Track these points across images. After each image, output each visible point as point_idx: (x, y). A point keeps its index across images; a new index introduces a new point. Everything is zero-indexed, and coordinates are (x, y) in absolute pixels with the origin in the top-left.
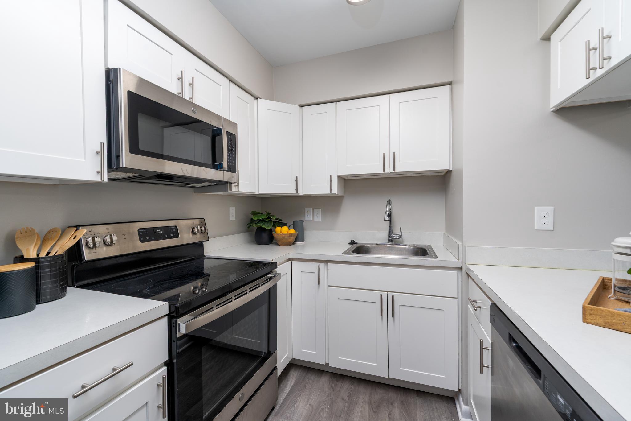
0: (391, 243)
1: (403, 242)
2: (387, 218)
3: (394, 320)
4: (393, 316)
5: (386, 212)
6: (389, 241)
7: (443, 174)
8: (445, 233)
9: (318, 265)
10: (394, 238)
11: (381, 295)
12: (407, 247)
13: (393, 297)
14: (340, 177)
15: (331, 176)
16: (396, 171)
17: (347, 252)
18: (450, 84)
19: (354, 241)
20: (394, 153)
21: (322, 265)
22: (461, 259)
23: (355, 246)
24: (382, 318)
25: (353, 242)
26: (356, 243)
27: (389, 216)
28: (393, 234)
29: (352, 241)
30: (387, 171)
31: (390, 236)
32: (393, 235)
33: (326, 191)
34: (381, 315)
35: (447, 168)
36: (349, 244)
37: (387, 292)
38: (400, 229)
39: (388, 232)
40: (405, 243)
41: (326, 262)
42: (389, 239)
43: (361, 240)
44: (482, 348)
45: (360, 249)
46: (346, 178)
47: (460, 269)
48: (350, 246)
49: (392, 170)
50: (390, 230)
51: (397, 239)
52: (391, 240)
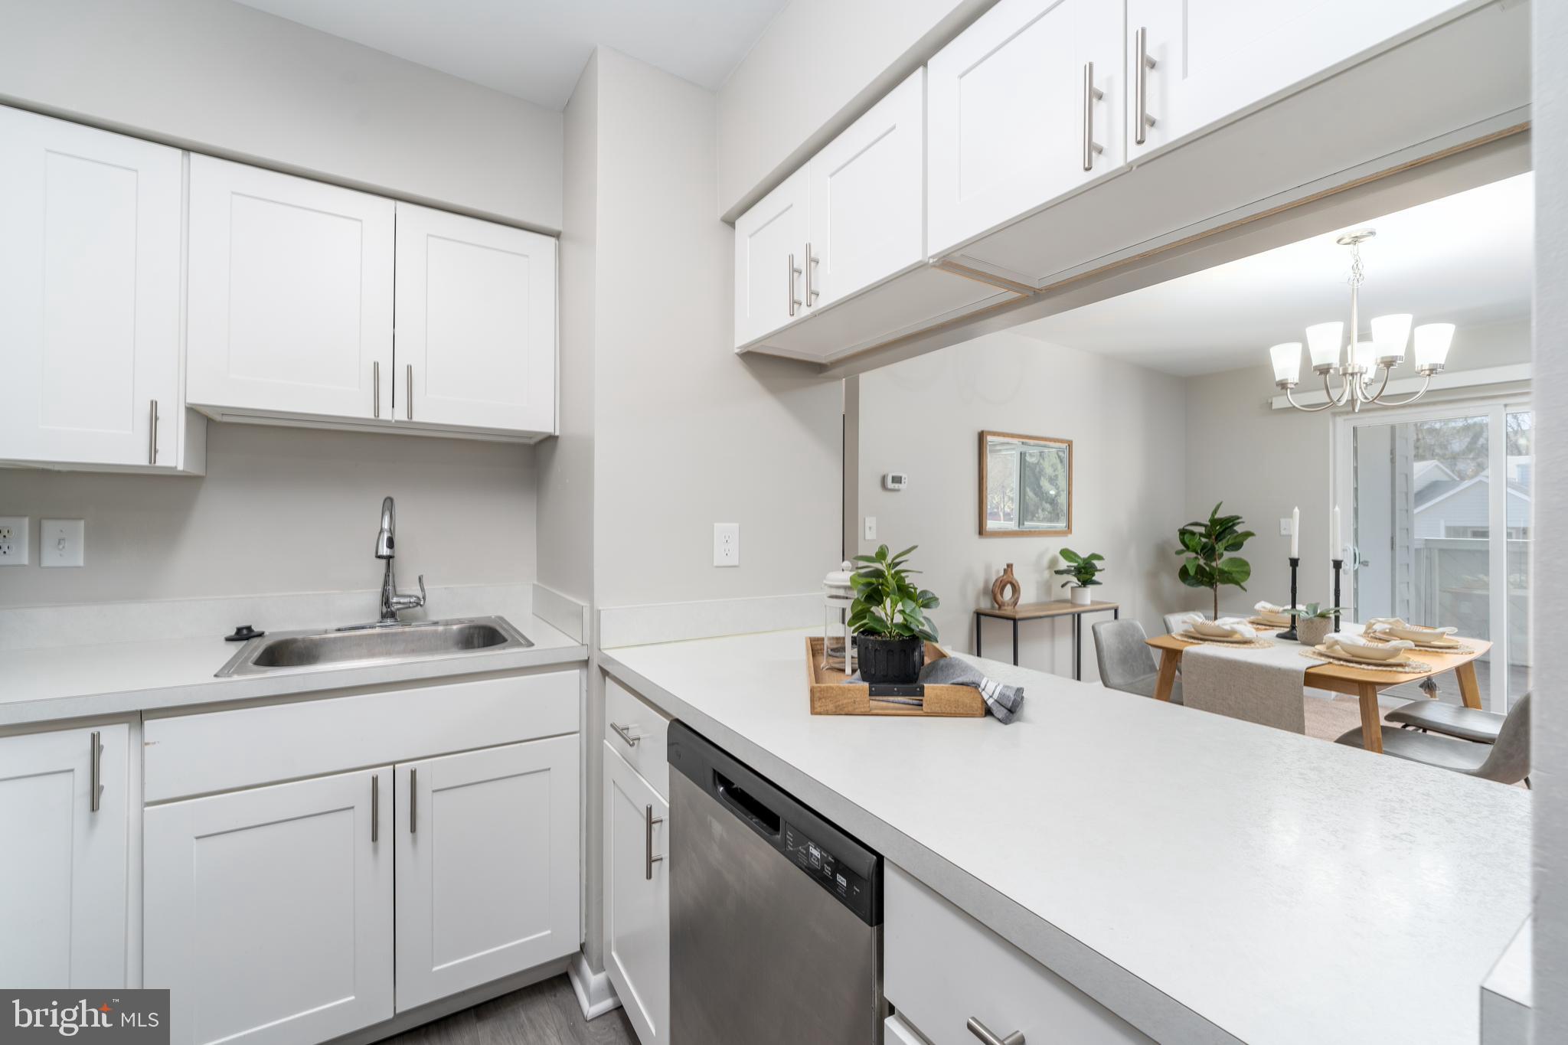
0: (389, 622)
1: (426, 614)
2: (384, 551)
3: (414, 841)
4: (413, 829)
5: (382, 531)
6: (384, 616)
7: (532, 442)
8: (536, 582)
9: (95, 739)
10: (399, 606)
11: (375, 780)
12: (440, 628)
13: (413, 773)
14: (193, 411)
15: (154, 405)
16: (415, 419)
17: (231, 668)
18: (556, 235)
19: (249, 628)
20: (409, 368)
21: (114, 737)
22: (587, 641)
23: (258, 647)
24: (376, 850)
25: (245, 632)
26: (261, 635)
27: (391, 543)
28: (397, 595)
29: (239, 630)
30: (385, 415)
31: (386, 602)
32: (395, 600)
33: (134, 456)
34: (375, 838)
35: (548, 428)
36: (229, 639)
37: (394, 763)
38: (420, 579)
39: (380, 590)
40: (434, 618)
41: (138, 718)
42: (385, 610)
43: (276, 626)
44: (650, 823)
45: (278, 655)
46: (218, 418)
47: (585, 663)
48: (234, 648)
49: (401, 415)
50: (386, 583)
51: (410, 607)
52: (389, 613)
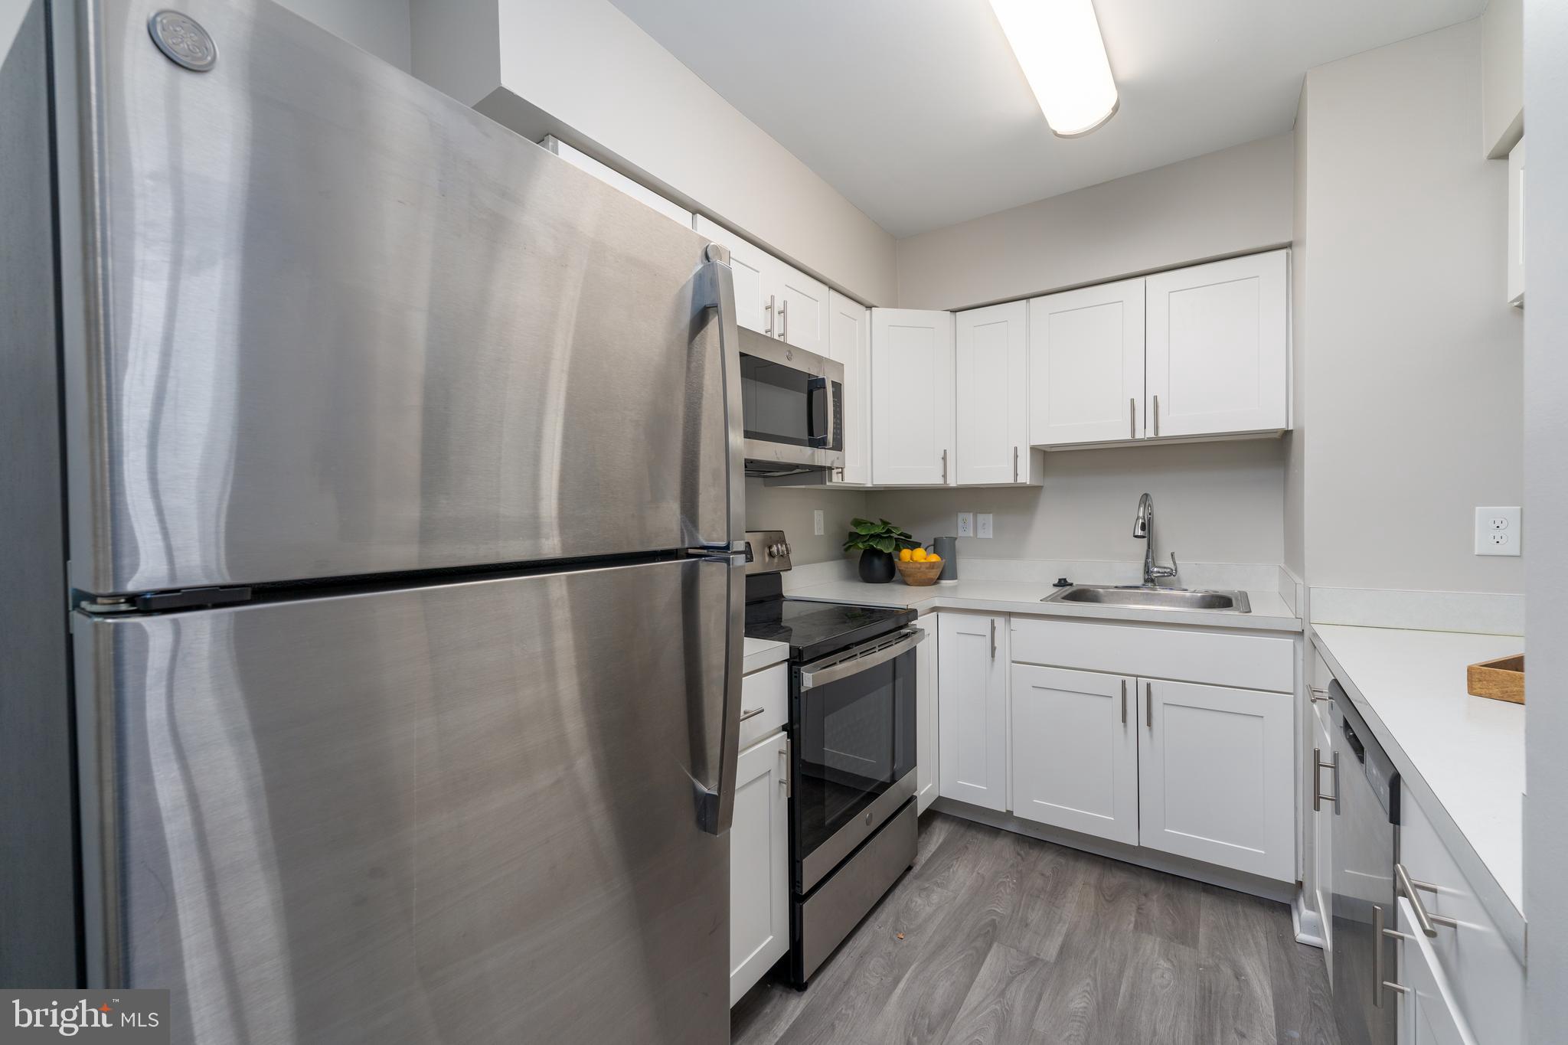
0: (1150, 585)
1: (1179, 581)
2: (1139, 532)
3: (1151, 736)
4: (1149, 724)
5: (1138, 518)
6: (1146, 581)
8: (1282, 565)
9: (993, 622)
10: (1159, 575)
11: (1124, 683)
12: (1188, 594)
13: (1149, 685)
14: (1034, 450)
15: (1016, 449)
16: (1161, 434)
17: (1052, 599)
18: (1288, 246)
19: (1065, 580)
20: (1155, 398)
21: (1000, 622)
22: (1301, 614)
23: (1068, 590)
24: (1126, 732)
25: (1063, 582)
26: (1071, 585)
27: (1143, 527)
28: (1156, 567)
29: (1060, 580)
30: (1139, 435)
31: (1147, 571)
32: (1156, 569)
33: (1005, 478)
34: (1124, 720)
35: (1280, 424)
36: (1054, 585)
37: (1137, 676)
38: (1172, 555)
39: (1143, 562)
40: (1185, 587)
41: (1010, 615)
42: (1147, 577)
43: (1079, 580)
44: (1318, 765)
45: (1081, 595)
46: (1048, 450)
48: (1056, 589)
49: (1150, 434)
50: (1147, 557)
51: (1165, 576)
52: (1149, 580)
